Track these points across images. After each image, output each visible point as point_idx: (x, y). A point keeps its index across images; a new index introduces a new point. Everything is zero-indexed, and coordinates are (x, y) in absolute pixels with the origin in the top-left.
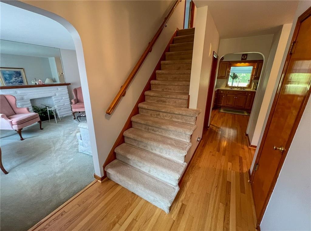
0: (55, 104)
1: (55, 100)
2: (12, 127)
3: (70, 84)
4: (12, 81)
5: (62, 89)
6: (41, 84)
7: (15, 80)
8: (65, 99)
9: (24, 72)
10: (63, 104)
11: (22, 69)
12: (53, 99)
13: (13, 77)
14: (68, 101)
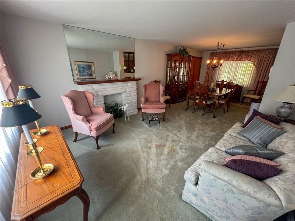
0: (123, 101)
1: (125, 97)
2: (91, 133)
3: (140, 79)
4: (84, 74)
5: (132, 85)
6: (115, 79)
7: (86, 73)
8: (134, 96)
9: (94, 66)
10: (130, 101)
11: (92, 62)
12: (123, 95)
13: (86, 70)
14: (135, 98)
